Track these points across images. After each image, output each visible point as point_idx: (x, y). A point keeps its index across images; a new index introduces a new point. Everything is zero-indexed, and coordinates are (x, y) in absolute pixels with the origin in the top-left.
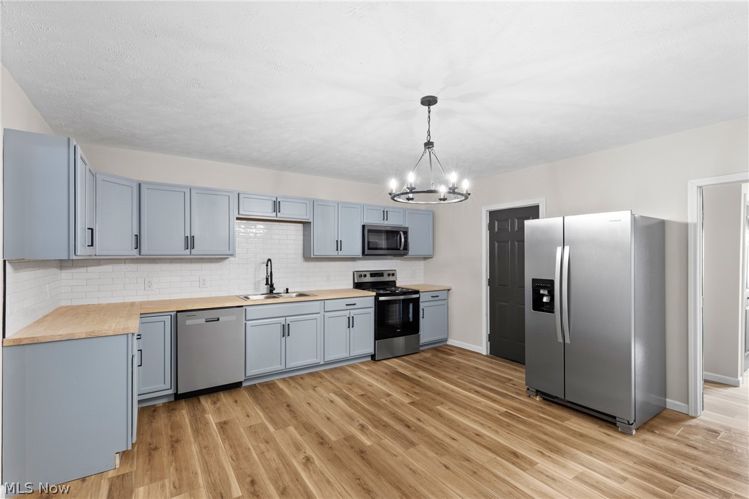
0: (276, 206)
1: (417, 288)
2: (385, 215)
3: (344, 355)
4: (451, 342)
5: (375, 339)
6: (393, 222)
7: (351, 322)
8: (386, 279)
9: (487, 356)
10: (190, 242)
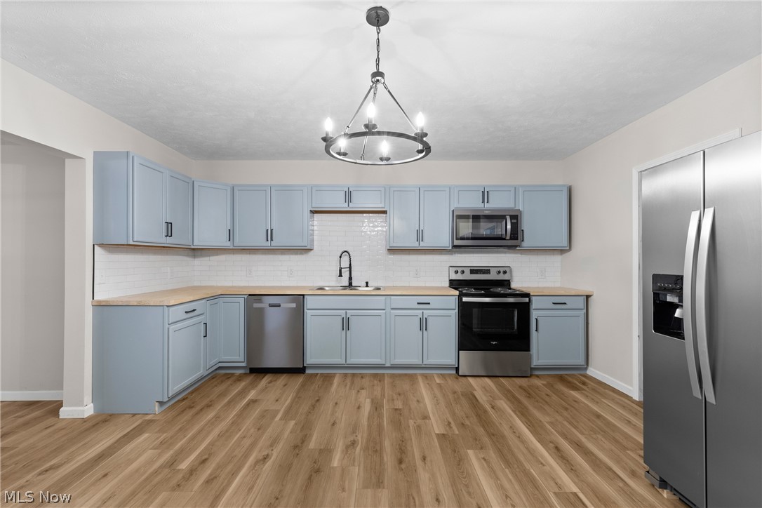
0: (348, 196)
1: (527, 291)
2: (485, 196)
3: (416, 361)
4: (592, 372)
5: (459, 349)
6: (498, 203)
7: (423, 324)
8: (493, 276)
9: (637, 403)
10: (270, 235)
